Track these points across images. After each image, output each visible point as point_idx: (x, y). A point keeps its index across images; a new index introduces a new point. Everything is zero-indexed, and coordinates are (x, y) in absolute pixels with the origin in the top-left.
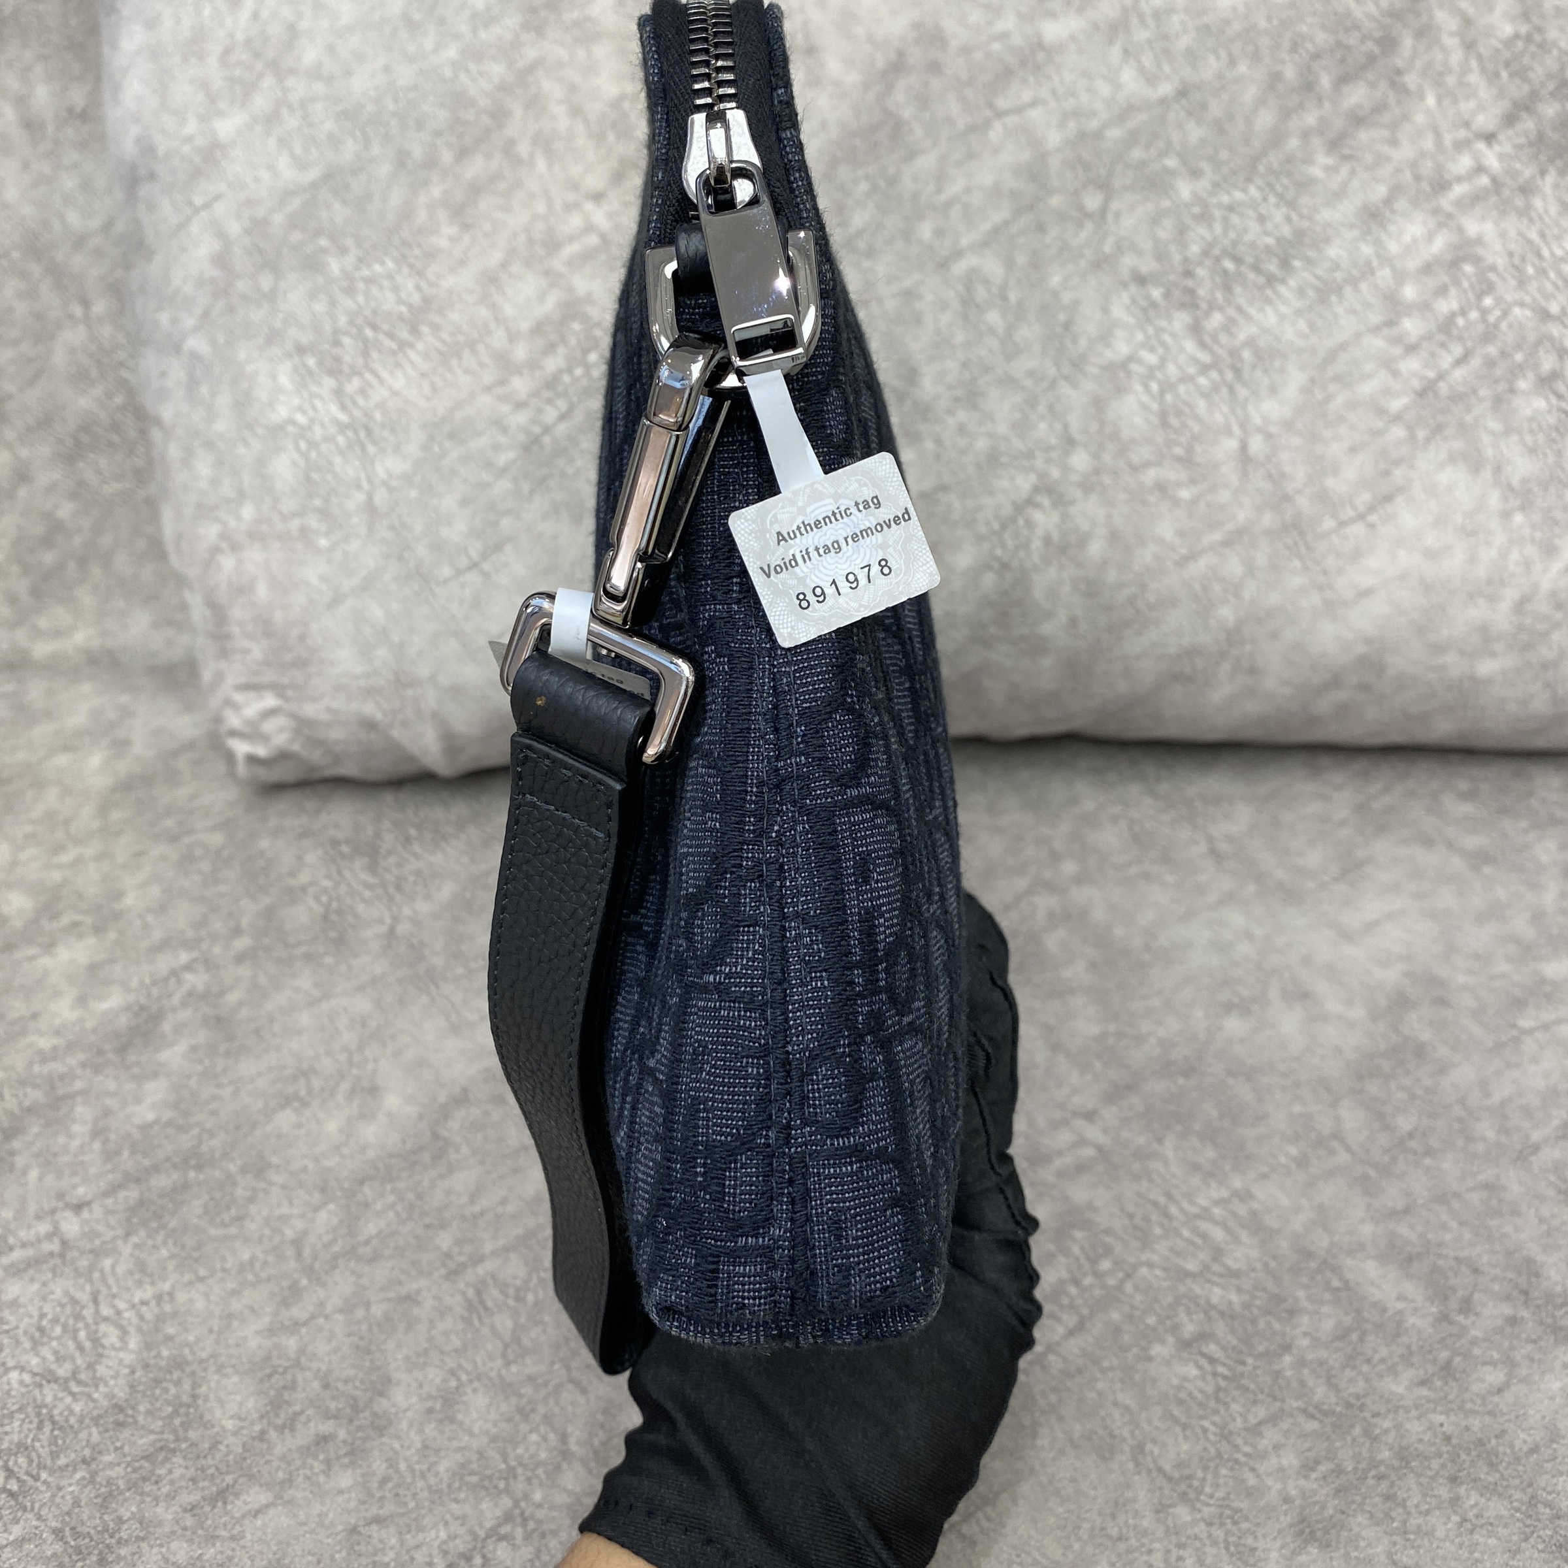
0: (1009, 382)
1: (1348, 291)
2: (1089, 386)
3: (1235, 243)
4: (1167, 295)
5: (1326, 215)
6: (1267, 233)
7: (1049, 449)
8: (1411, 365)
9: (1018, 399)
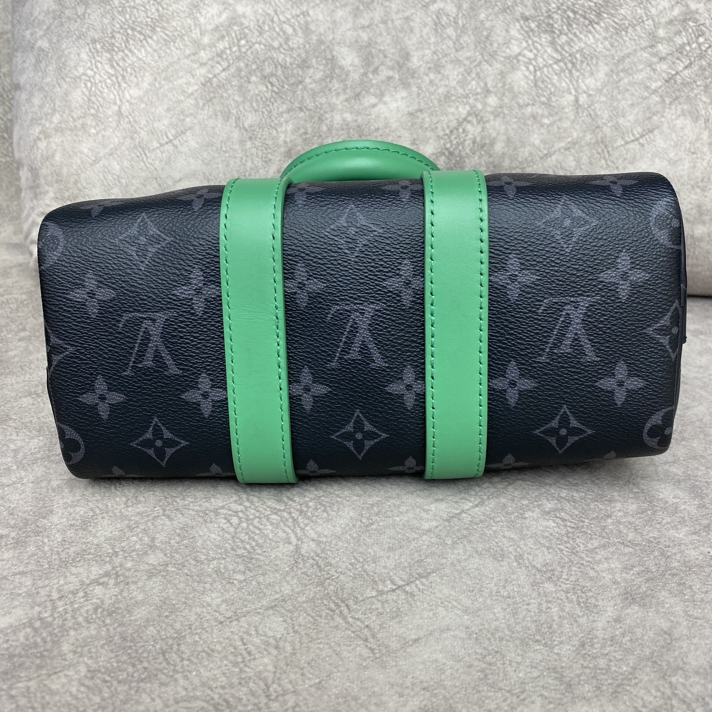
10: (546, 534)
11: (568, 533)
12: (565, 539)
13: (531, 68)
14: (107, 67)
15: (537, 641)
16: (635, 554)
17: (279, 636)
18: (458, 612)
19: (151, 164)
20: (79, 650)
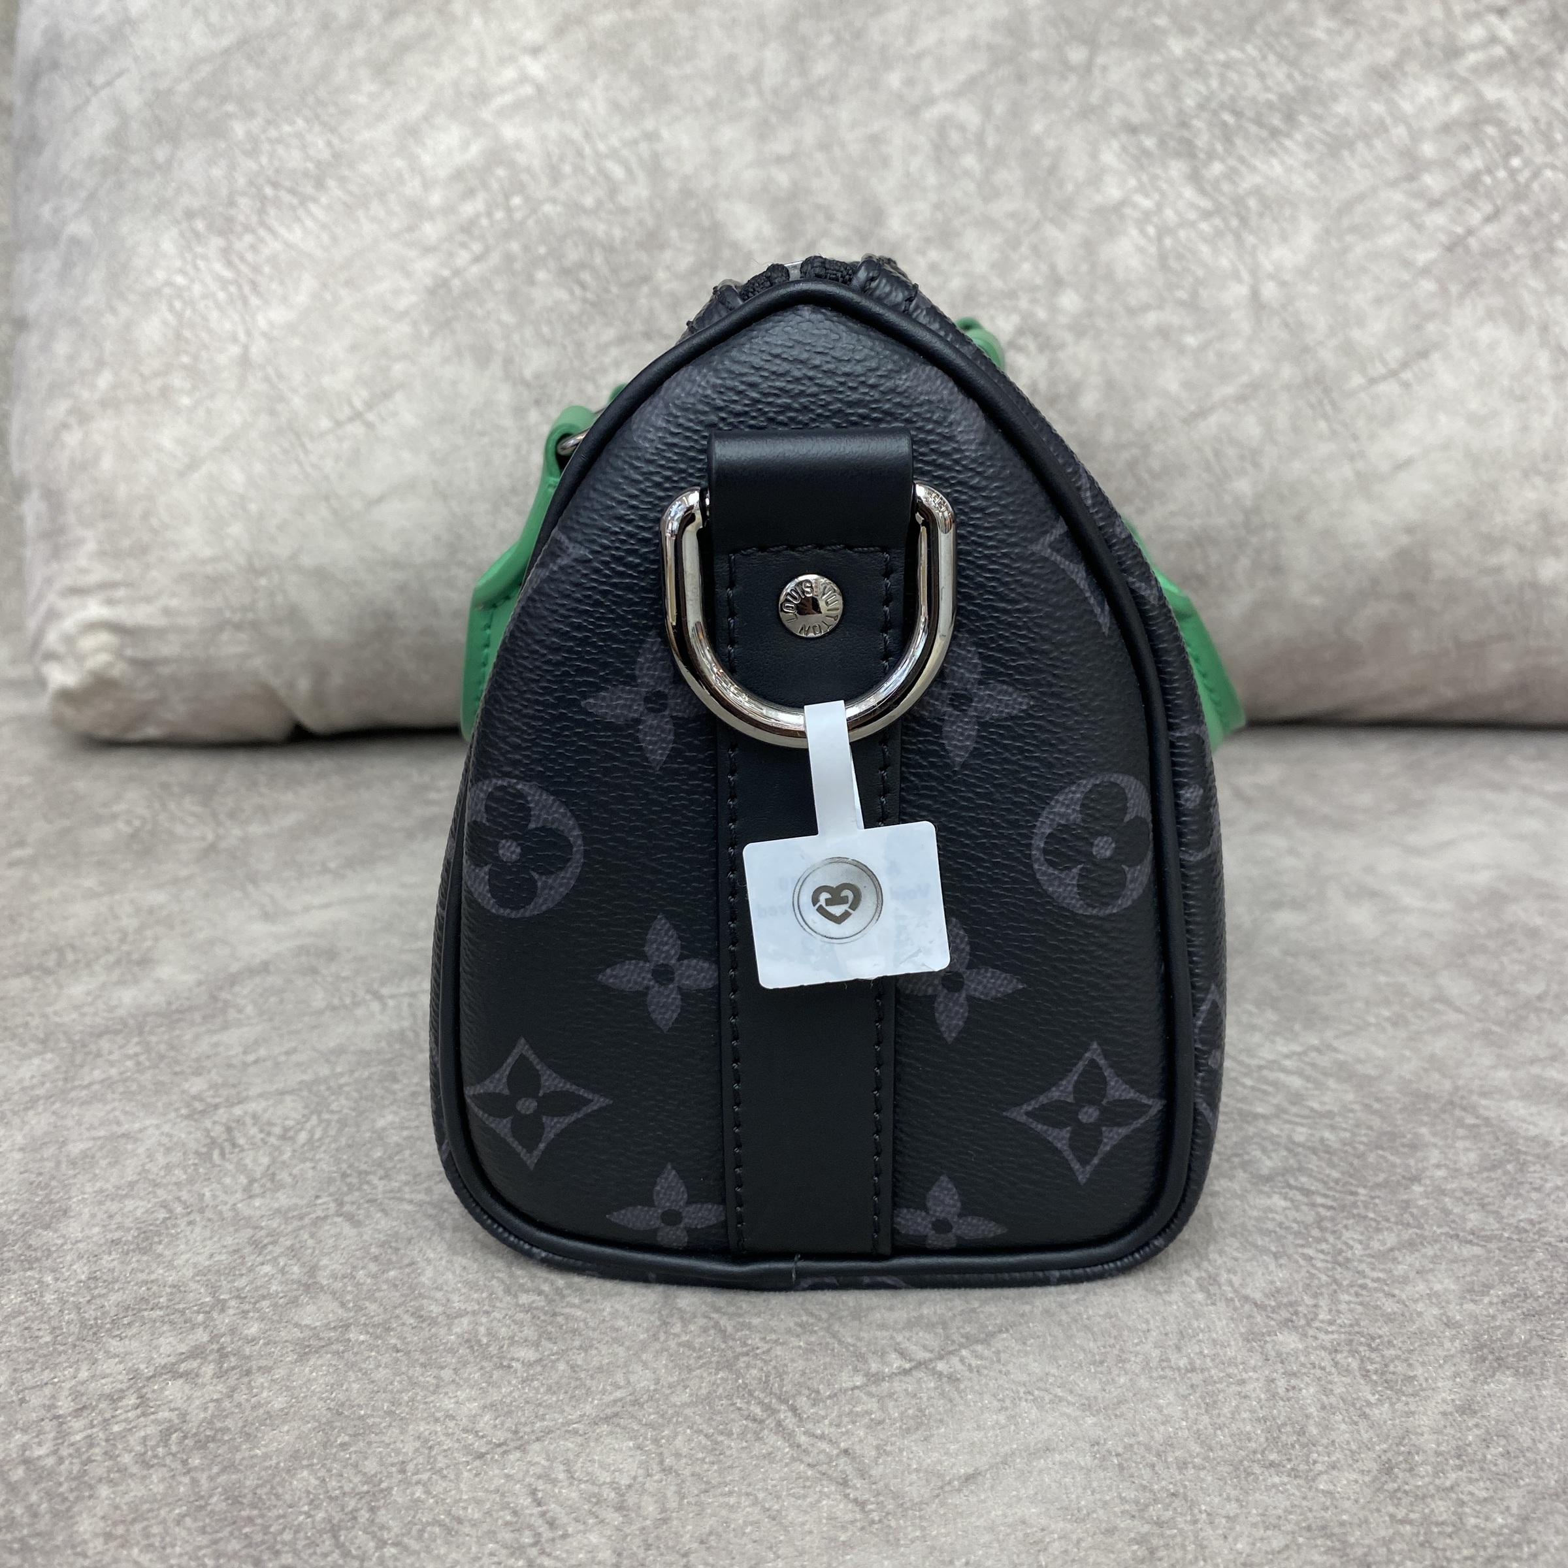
0: (988, 223)
1: (1360, 146)
2: (1078, 229)
3: (1233, 99)
4: (1162, 143)
5: (1331, 74)
6: (1267, 89)
7: (1034, 289)
8: (1437, 219)
9: (998, 239)
10: (1270, 1225)
11: (1320, 1220)
12: (1316, 1232)
13: (1151, 230)
14: (219, 267)
15: (1272, 1464)
16: (1488, 1260)
17: (625, 1481)
18: (1069, 1410)
19: (314, 466)
20: (120, 1530)
